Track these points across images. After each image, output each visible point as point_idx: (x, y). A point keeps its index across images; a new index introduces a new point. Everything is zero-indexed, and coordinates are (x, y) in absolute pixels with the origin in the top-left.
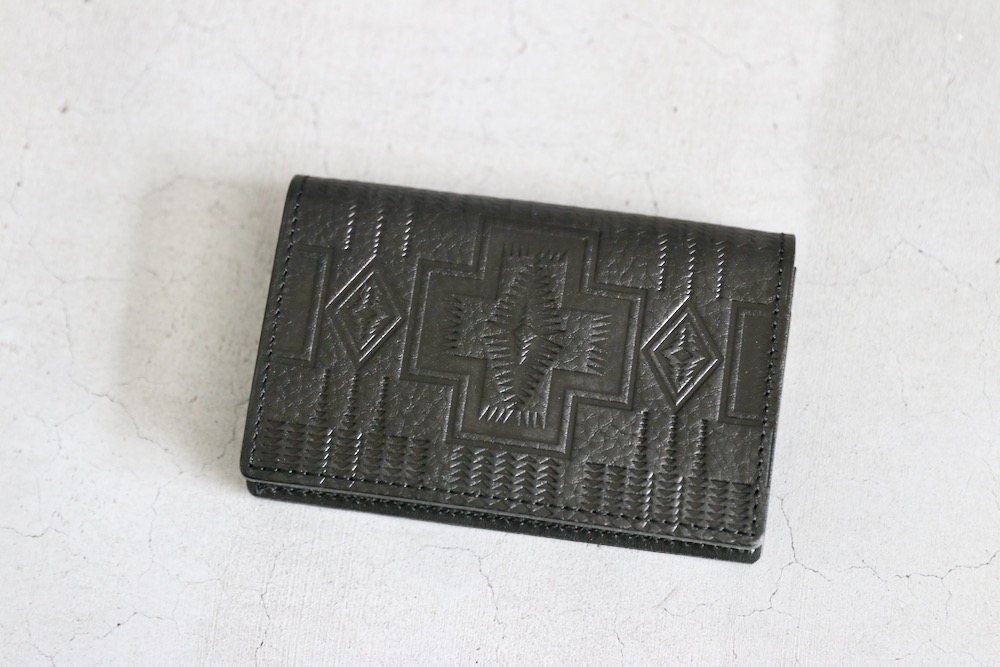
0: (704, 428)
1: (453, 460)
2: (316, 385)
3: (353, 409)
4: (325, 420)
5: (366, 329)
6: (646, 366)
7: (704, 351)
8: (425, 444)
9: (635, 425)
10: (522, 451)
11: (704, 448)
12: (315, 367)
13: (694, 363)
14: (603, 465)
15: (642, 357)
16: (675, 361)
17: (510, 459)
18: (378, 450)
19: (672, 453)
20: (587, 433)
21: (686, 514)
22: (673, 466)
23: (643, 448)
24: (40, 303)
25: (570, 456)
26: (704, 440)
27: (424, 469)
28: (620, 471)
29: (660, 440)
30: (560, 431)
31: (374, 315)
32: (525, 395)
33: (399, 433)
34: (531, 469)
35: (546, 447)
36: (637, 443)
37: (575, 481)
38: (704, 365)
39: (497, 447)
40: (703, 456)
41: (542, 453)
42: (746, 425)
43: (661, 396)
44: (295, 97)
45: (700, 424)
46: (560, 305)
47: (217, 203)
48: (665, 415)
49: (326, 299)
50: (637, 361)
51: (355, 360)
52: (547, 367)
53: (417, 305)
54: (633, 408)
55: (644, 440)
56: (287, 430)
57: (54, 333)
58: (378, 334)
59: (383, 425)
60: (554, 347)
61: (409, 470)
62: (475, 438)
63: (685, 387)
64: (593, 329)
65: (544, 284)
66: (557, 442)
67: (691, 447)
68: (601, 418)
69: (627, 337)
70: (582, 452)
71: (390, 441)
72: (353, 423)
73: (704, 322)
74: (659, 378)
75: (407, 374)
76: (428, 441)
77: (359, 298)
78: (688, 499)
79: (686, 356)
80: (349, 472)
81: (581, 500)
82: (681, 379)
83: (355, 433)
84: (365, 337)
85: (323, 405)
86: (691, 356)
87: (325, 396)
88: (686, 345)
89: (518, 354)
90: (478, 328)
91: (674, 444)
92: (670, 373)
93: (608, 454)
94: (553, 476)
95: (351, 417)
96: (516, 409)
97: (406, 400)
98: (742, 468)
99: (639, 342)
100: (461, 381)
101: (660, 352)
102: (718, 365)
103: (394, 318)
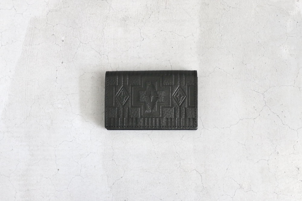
0: (185, 109)
1: (142, 120)
2: (116, 111)
3: (123, 114)
4: (118, 116)
5: (123, 99)
6: (173, 99)
7: (184, 95)
8: (137, 119)
9: (173, 110)
10: (154, 117)
11: (185, 113)
12: (115, 107)
14: (168, 118)
15: (173, 98)
16: (178, 98)
17: (152, 119)
18: (128, 121)
19: (180, 114)
20: (165, 113)
21: (184, 125)
22: (180, 116)
23: (175, 114)
24: (64, 99)
25: (162, 117)
26: (185, 111)
27: (137, 123)
28: (171, 119)
29: (177, 112)
30: (160, 113)
31: (124, 97)
32: (153, 107)
33: (132, 117)
34: (156, 120)
35: (158, 116)
36: (174, 113)
37: (164, 121)
38: (183, 98)
39: (149, 117)
40: (185, 114)
41: (157, 117)
42: (192, 107)
43: (177, 104)
44: (103, 54)
45: (184, 108)
46: (157, 90)
47: (93, 76)
48: (178, 108)
49: (115, 95)
50: (172, 99)
51: (122, 105)
52: (156, 102)
53: (131, 94)
54: (172, 107)
55: (175, 112)
56: (112, 119)
57: (68, 104)
58: (125, 100)
59: (129, 116)
60: (157, 98)
61: (134, 124)
62: (145, 116)
63: (181, 102)
64: (163, 94)
65: (153, 87)
66: (160, 115)
67: (183, 113)
68: (167, 110)
69: (169, 94)
70: (164, 116)
71: (130, 119)
72: (123, 117)
73: (183, 90)
74: (176, 101)
75: (132, 106)
76: (137, 118)
77: (121, 94)
78: (184, 122)
79: (180, 96)
80: (124, 125)
81: (165, 125)
82: (180, 101)
83: (124, 118)
84: (123, 101)
85: (118, 114)
86: (181, 96)
87: (118, 112)
88: (180, 94)
89: (151, 100)
90: (143, 97)
91: (180, 112)
92: (178, 100)
93: (169, 116)
94: (160, 121)
95: (123, 115)
96: (152, 110)
97: (132, 111)
98: (192, 115)
99: (172, 95)
100: (141, 106)
101: (176, 96)
102: (186, 97)
103: (128, 97)
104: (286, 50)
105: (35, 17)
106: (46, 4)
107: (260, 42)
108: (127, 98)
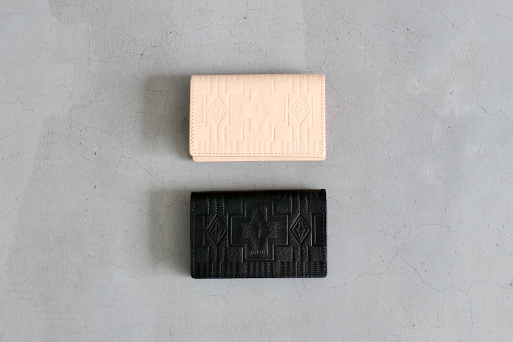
0: (309, 248)
1: (245, 266)
2: (207, 252)
3: (217, 257)
4: (211, 261)
5: (217, 235)
6: (291, 234)
7: (306, 228)
8: (238, 264)
9: (291, 250)
10: (263, 261)
11: (309, 254)
12: (206, 246)
13: (304, 231)
14: (284, 262)
15: (290, 232)
16: (299, 232)
17: (260, 264)
18: (226, 267)
19: (301, 256)
20: (279, 254)
22: (302, 260)
23: (294, 256)
25: (275, 261)
26: (309, 252)
27: (238, 270)
28: (288, 263)
29: (298, 253)
30: (272, 254)
31: (219, 231)
32: (261, 246)
33: (230, 261)
34: (266, 266)
35: (269, 260)
36: (292, 255)
37: (277, 267)
38: (306, 231)
39: (256, 261)
40: (309, 256)
41: (268, 261)
42: (319, 246)
43: (297, 241)
45: (307, 247)
46: (267, 221)
48: (298, 246)
49: (205, 229)
50: (289, 233)
51: (216, 244)
52: (266, 238)
53: (230, 226)
54: (289, 246)
55: (294, 254)
56: (202, 265)
58: (221, 236)
59: (226, 260)
60: (267, 232)
61: (234, 271)
62: (250, 260)
63: (302, 238)
64: (276, 226)
65: (261, 216)
66: (271, 258)
67: (306, 254)
68: (282, 249)
69: (286, 226)
70: (278, 259)
71: (228, 264)
72: (218, 261)
73: (305, 220)
74: (295, 237)
75: (230, 246)
76: (238, 262)
77: (214, 227)
79: (301, 229)
80: (219, 273)
81: (280, 272)
82: (301, 236)
83: (219, 263)
84: (217, 237)
85: (210, 257)
86: (302, 230)
87: (210, 254)
88: (301, 227)
89: (258, 236)
90: (246, 231)
91: (301, 254)
92: (298, 235)
93: (285, 259)
94: (272, 266)
95: (217, 259)
96: (260, 251)
97: (231, 253)
98: (320, 257)
99: (289, 228)
100: (244, 245)
101: (295, 230)
102: (310, 231)
103: (224, 231)
104: (430, 170)
105: (53, 116)
106: (69, 95)
107: (391, 158)
108: (222, 232)
